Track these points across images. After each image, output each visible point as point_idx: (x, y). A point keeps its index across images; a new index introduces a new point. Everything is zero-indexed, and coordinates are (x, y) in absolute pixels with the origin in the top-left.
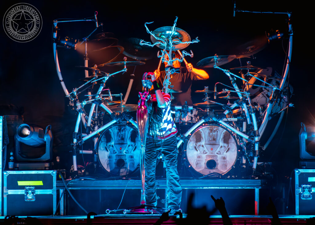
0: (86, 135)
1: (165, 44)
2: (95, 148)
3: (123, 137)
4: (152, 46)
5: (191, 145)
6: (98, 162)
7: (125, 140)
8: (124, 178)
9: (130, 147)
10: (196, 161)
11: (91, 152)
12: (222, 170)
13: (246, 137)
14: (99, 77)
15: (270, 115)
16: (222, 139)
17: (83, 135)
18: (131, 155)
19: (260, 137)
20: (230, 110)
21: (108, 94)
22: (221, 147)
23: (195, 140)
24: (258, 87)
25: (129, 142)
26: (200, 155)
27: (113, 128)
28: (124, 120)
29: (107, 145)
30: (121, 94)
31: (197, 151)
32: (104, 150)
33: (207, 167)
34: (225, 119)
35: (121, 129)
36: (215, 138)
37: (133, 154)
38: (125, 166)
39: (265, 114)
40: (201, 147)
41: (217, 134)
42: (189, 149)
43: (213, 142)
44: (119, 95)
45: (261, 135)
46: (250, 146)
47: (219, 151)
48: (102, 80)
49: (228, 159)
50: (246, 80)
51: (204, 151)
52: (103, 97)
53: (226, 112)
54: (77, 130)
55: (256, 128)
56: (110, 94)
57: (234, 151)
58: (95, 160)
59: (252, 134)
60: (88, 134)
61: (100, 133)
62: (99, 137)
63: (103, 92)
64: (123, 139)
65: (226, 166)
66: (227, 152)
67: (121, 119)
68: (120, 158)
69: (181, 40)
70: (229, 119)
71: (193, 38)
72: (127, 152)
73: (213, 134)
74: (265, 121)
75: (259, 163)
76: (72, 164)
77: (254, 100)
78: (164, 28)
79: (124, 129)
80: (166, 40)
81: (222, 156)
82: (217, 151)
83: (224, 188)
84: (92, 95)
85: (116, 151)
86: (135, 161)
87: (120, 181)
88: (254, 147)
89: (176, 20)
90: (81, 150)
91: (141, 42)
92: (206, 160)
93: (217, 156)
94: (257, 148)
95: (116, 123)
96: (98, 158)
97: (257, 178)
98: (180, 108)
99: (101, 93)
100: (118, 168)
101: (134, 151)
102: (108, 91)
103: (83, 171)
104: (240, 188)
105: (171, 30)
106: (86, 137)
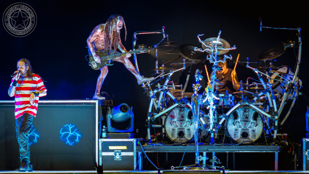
0: (157, 114)
1: (212, 50)
2: (163, 124)
3: (183, 115)
4: (203, 51)
5: (230, 121)
6: (165, 133)
7: (184, 118)
8: (184, 144)
9: (188, 123)
10: (234, 133)
11: (160, 126)
12: (252, 139)
13: (269, 116)
14: (165, 74)
15: (285, 101)
16: (252, 117)
17: (155, 114)
18: (189, 128)
19: (279, 116)
20: (258, 97)
21: (172, 85)
22: (252, 123)
23: (234, 118)
24: (277, 81)
25: (187, 119)
26: (237, 128)
27: (175, 109)
28: (184, 103)
29: (171, 121)
30: (181, 85)
31: (235, 125)
32: (169, 124)
33: (242, 137)
34: (254, 103)
35: (181, 110)
36: (247, 116)
37: (190, 127)
38: (184, 136)
39: (282, 100)
40: (238, 123)
41: (249, 114)
42: (229, 124)
43: (246, 120)
44: (180, 86)
45: (279, 114)
46: (272, 123)
47: (250, 126)
48: (168, 75)
49: (256, 131)
50: (269, 76)
51: (240, 126)
52: (169, 87)
53: (255, 99)
54: (150, 110)
55: (276, 110)
56: (174, 85)
57: (261, 126)
58: (163, 132)
59: (273, 114)
60: (158, 113)
61: (167, 112)
62: (166, 115)
63: (169, 84)
64: (182, 117)
65: (255, 136)
66: (256, 126)
67: (182, 102)
68: (180, 130)
69: (224, 47)
70: (257, 103)
71: (232, 46)
72: (186, 126)
73: (246, 113)
74: (282, 105)
75: (278, 134)
76: (147, 134)
77: (275, 90)
78: (211, 39)
79: (183, 110)
80: (213, 47)
81: (252, 129)
82: (249, 126)
83: (254, 152)
84: (161, 86)
85: (178, 125)
86: (191, 132)
87: (181, 147)
88: (274, 123)
89: (220, 33)
90: (153, 124)
91: (195, 49)
92: (241, 132)
93: (248, 129)
94: (276, 124)
95: (178, 106)
96: (165, 130)
97: (277, 145)
98: (223, 95)
99: (167, 85)
100: (179, 137)
101: (190, 125)
102: (172, 83)
103: (155, 139)
104: (265, 152)
105: (216, 40)
106: (157, 116)
